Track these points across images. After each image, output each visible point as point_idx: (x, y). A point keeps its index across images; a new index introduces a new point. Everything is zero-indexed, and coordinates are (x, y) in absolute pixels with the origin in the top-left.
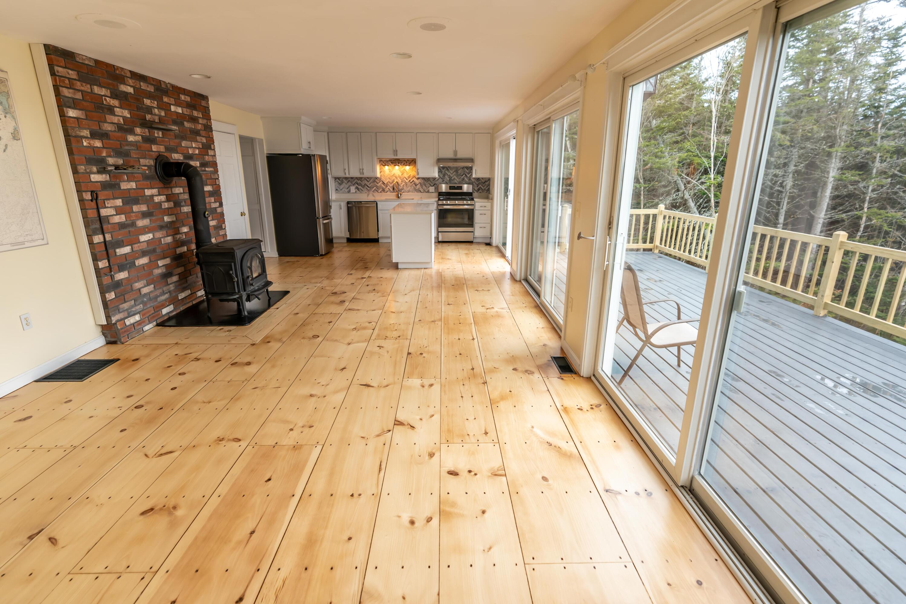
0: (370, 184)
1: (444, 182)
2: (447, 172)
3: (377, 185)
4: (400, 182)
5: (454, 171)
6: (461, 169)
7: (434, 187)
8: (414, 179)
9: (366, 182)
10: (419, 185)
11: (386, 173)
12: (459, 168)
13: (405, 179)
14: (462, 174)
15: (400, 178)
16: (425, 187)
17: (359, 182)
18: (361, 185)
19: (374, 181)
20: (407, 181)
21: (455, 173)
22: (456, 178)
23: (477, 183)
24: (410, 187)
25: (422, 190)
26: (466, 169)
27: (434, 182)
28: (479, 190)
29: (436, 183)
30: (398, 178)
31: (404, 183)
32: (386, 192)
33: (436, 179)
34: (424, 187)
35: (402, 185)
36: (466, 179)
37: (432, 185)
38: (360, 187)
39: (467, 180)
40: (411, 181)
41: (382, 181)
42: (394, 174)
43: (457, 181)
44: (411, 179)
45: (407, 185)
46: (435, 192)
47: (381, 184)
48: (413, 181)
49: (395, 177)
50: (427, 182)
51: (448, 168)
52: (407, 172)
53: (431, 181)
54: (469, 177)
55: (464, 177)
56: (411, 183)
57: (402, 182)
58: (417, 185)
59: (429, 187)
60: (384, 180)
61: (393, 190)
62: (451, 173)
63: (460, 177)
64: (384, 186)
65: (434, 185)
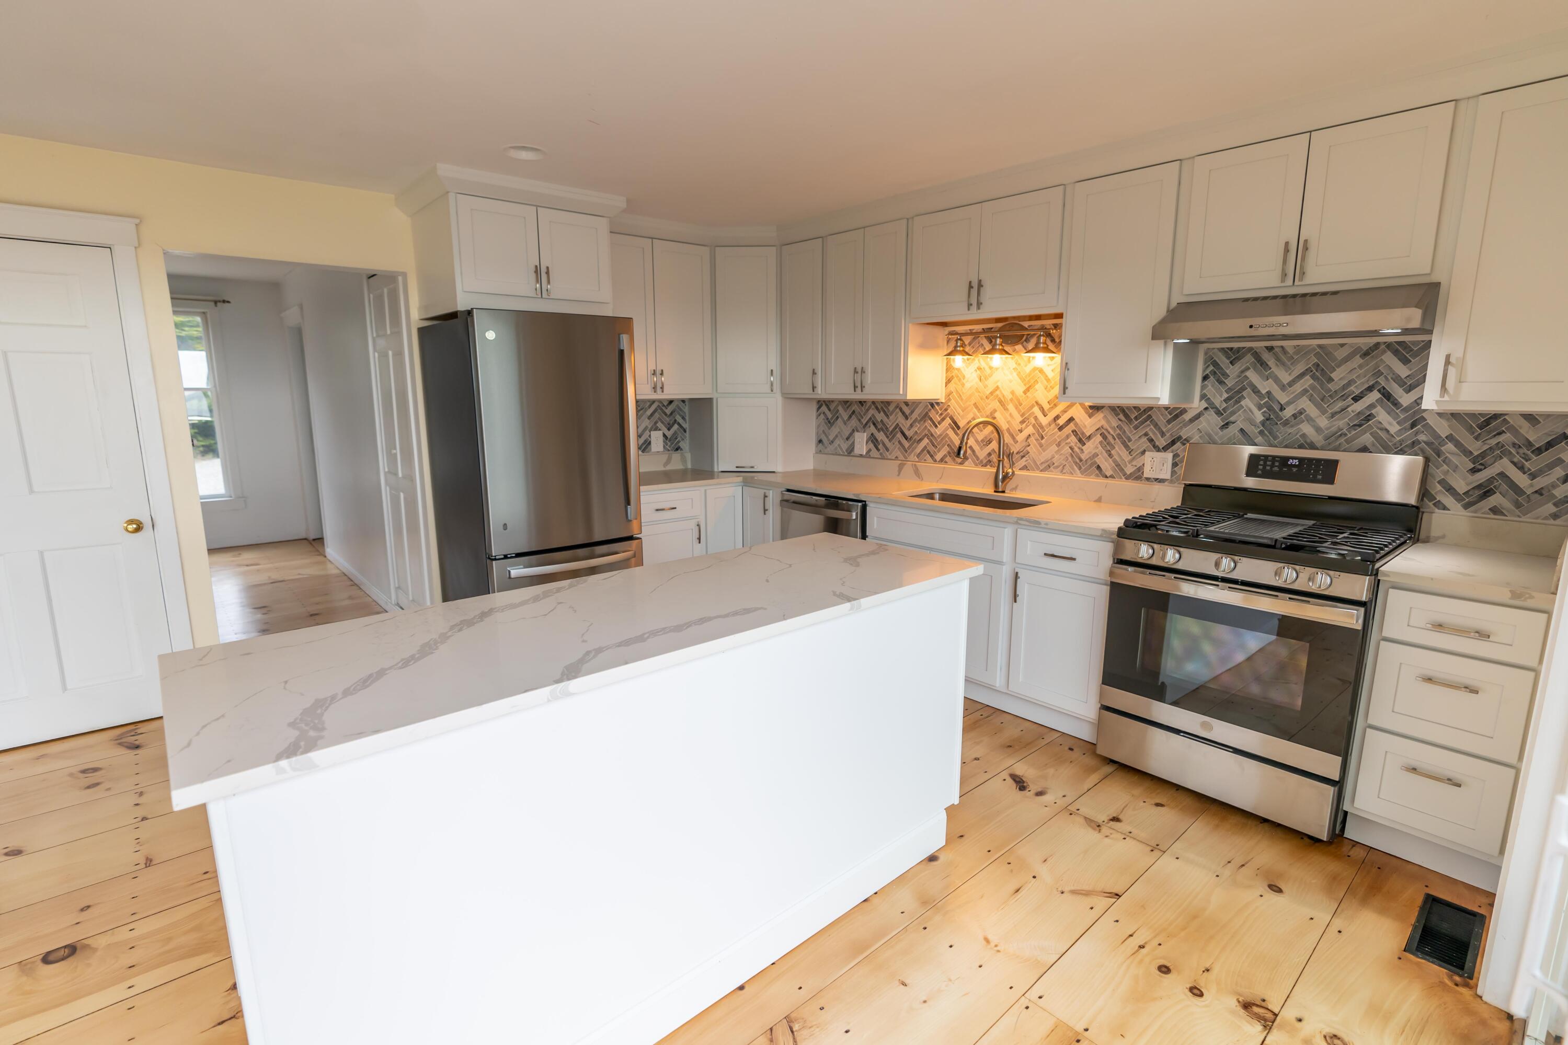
0: (911, 426)
2: (1252, 376)
3: (933, 430)
4: (1015, 421)
5: (1300, 368)
6: (1358, 360)
7: (1169, 456)
8: (1077, 411)
9: (901, 419)
10: (1099, 438)
11: (968, 385)
12: (1341, 354)
13: (1036, 410)
14: (1355, 390)
15: (1018, 404)
16: (1124, 453)
17: (880, 417)
18: (882, 427)
19: (925, 417)
20: (1044, 421)
21: (1307, 381)
22: (1312, 411)
23: (1476, 448)
24: (1054, 448)
25: (1107, 465)
26: (1390, 359)
27: (1172, 430)
28: (1485, 491)
29: (1184, 434)
30: (1011, 407)
31: (1030, 430)
33: (1187, 417)
34: (1120, 451)
35: (1021, 437)
36: (1382, 416)
37: (1162, 442)
38: (881, 436)
39: (1394, 428)
40: (1061, 422)
41: (952, 418)
42: (997, 388)
43: (1318, 430)
44: (1065, 411)
45: (1042, 438)
46: (1171, 481)
47: (947, 429)
48: (1071, 420)
49: (1000, 402)
50: (1136, 428)
51: (1266, 356)
52: (1048, 380)
53: (1156, 425)
54: (1406, 410)
55: (1372, 406)
56: (1061, 429)
57: (1024, 425)
58: (1089, 438)
59: (1143, 452)
60: (960, 411)
61: (990, 454)
62: (1277, 380)
63: (1340, 405)
64: (957, 434)
65: (1173, 443)
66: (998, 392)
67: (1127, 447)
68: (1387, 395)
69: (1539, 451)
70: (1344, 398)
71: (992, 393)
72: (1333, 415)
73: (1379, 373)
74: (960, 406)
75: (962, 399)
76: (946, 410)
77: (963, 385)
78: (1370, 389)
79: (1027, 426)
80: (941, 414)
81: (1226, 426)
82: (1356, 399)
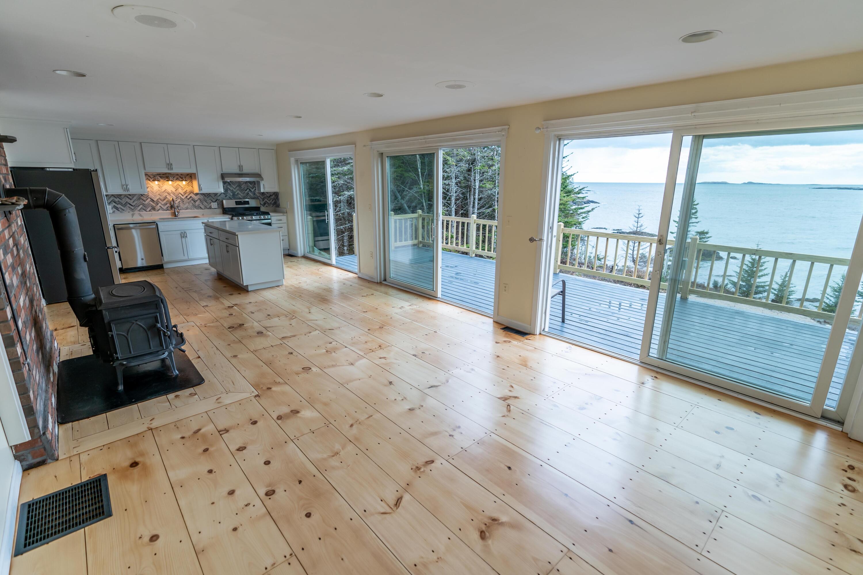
0: (134, 202)
1: (227, 197)
2: (229, 187)
3: (144, 202)
4: (175, 198)
5: (236, 186)
6: (244, 184)
7: (216, 203)
8: (192, 195)
9: (128, 200)
10: (199, 201)
11: (155, 189)
12: (242, 183)
13: (180, 195)
14: (245, 189)
15: (174, 194)
16: (206, 203)
17: (117, 200)
18: (121, 204)
19: (139, 199)
20: (183, 198)
21: (238, 188)
22: (240, 193)
23: (262, 197)
24: (188, 204)
25: (202, 207)
26: (249, 184)
27: (216, 198)
28: (265, 204)
29: (218, 198)
30: (171, 194)
31: (179, 200)
32: (158, 211)
33: (218, 195)
34: (205, 203)
35: (177, 202)
36: (250, 193)
37: (214, 200)
38: (119, 206)
39: (252, 195)
40: (188, 197)
41: (150, 198)
42: (166, 190)
43: (241, 196)
44: (189, 195)
45: (184, 202)
46: (218, 208)
47: (149, 202)
48: (191, 197)
49: (168, 193)
50: (208, 198)
51: (230, 183)
52: (182, 188)
53: (212, 197)
54: (253, 192)
55: (248, 192)
56: (188, 199)
57: (177, 199)
58: (197, 201)
59: (211, 203)
60: (153, 196)
61: (167, 207)
62: (233, 188)
63: (244, 192)
64: (154, 203)
65: (216, 200)
66: (166, 191)
67: (206, 202)
68: (250, 190)
69: (269, 197)
70: (244, 190)
71: (164, 191)
72: (243, 193)
73: (248, 186)
74: (153, 195)
75: (153, 193)
76: (148, 196)
77: (153, 189)
78: (247, 189)
79: (178, 199)
80: (146, 198)
81: (226, 196)
82: (246, 191)
